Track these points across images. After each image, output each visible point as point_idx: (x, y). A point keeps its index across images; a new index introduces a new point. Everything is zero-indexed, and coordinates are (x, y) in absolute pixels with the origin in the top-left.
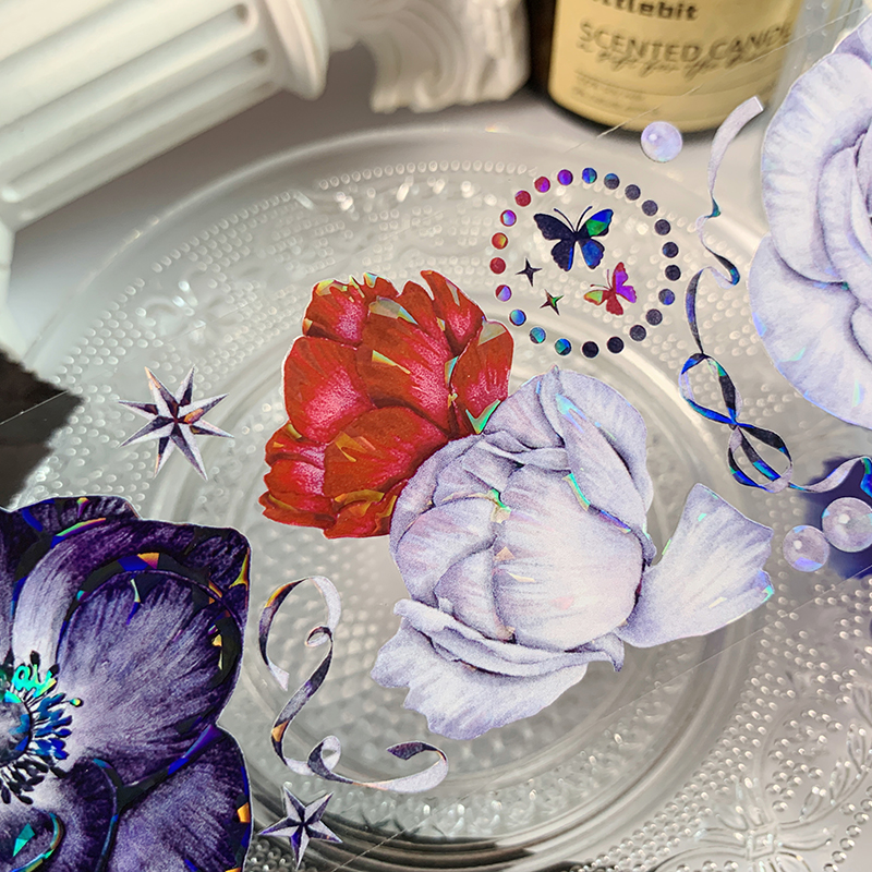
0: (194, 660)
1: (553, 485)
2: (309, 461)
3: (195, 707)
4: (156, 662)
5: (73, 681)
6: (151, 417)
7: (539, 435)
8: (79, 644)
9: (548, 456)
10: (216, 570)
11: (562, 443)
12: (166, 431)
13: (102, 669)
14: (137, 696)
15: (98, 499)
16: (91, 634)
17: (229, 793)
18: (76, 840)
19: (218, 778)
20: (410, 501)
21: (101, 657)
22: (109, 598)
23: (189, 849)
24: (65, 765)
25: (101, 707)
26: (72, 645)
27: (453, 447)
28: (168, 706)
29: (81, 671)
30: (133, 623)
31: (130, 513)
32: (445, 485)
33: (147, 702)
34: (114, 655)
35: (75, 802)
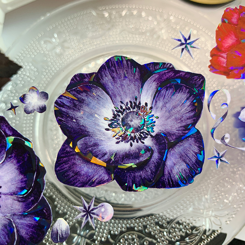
0: (189, 109)
2: (222, 57)
3: (189, 122)
4: (179, 108)
5: (156, 112)
6: (180, 43)
8: (158, 102)
10: (196, 85)
12: (183, 46)
13: (164, 109)
14: (173, 117)
15: (165, 63)
16: (161, 99)
17: (199, 147)
18: (156, 155)
19: (195, 142)
21: (164, 105)
22: (167, 90)
23: (188, 161)
24: (154, 134)
25: (163, 119)
26: (156, 102)
28: (182, 121)
29: (158, 109)
30: (173, 97)
31: (173, 68)
33: (176, 119)
34: (167, 105)
35: (156, 145)
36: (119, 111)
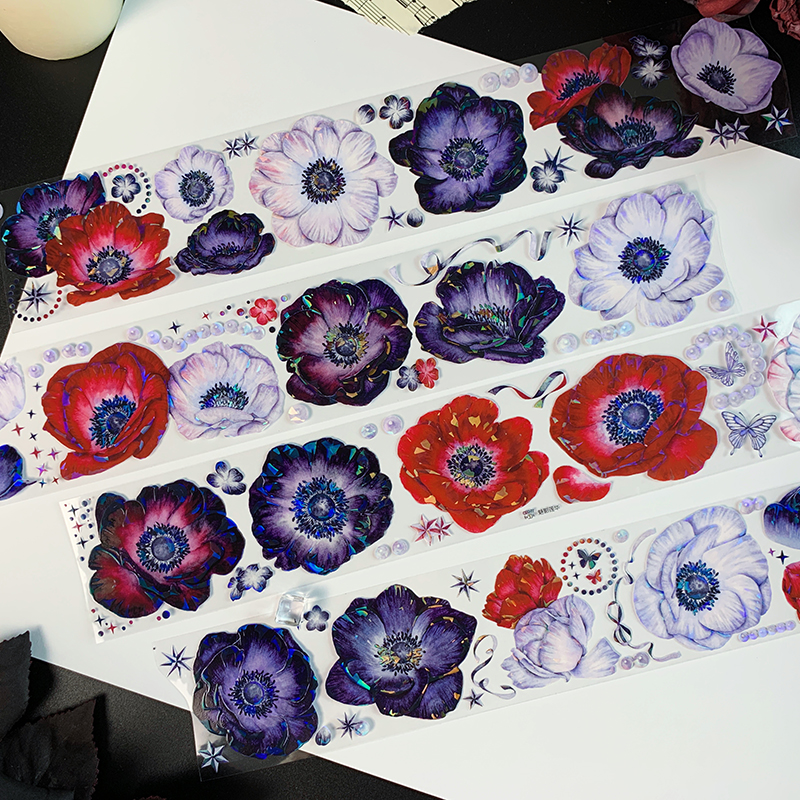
0: (456, 649)
1: (564, 628)
2: (498, 604)
3: (454, 661)
4: (447, 646)
5: (424, 646)
6: (460, 582)
7: (563, 613)
8: (429, 636)
9: (564, 619)
10: (467, 626)
11: (569, 617)
12: (463, 586)
13: (433, 645)
14: (440, 654)
15: (442, 600)
16: (432, 635)
19: (455, 681)
20: (522, 622)
21: (433, 642)
23: (444, 698)
24: (418, 668)
25: (430, 655)
26: (427, 636)
27: (538, 610)
28: (447, 659)
29: (427, 644)
30: (443, 634)
31: (449, 605)
32: (533, 620)
33: (442, 656)
34: (436, 642)
35: (418, 678)
36: (390, 640)
